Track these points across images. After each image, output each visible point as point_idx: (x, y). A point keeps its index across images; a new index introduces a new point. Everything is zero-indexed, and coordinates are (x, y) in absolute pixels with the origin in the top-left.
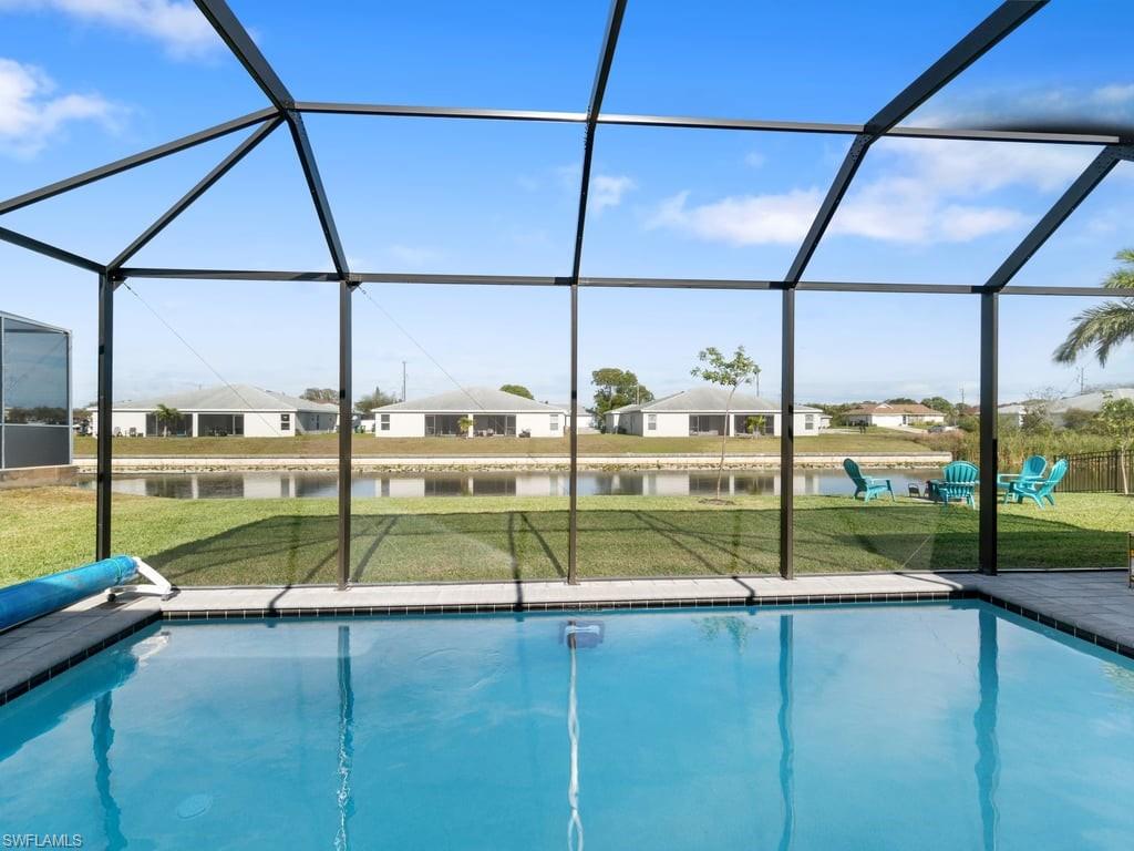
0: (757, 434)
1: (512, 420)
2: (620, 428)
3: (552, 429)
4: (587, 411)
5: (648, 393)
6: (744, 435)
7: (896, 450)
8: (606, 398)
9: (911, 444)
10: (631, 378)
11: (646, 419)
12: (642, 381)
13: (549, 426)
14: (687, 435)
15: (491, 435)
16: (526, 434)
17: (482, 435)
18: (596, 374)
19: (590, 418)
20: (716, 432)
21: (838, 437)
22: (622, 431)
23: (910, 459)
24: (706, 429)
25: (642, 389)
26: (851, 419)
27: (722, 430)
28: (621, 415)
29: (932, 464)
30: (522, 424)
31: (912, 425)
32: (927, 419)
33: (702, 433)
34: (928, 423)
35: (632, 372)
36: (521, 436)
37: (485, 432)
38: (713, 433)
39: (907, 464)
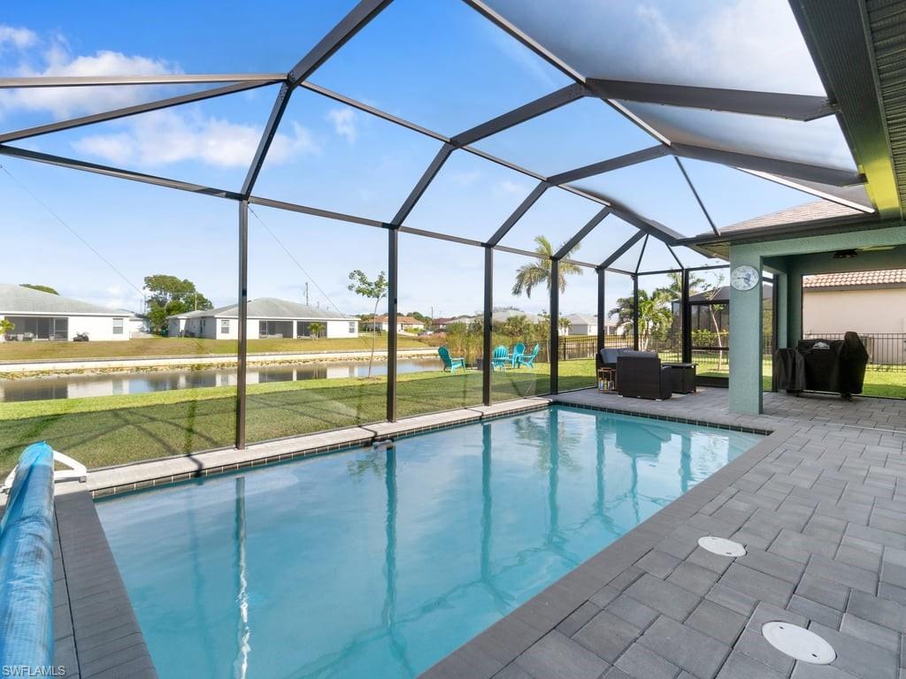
0: (313, 336)
1: (62, 324)
2: (187, 331)
3: (115, 332)
4: (139, 316)
5: (206, 301)
6: (303, 337)
7: (410, 347)
8: (161, 304)
9: (418, 343)
10: (188, 286)
11: (219, 324)
12: (199, 289)
13: (112, 331)
14: (257, 338)
15: (30, 339)
16: (82, 339)
17: (15, 339)
18: (148, 280)
19: (141, 323)
20: (281, 335)
21: (365, 339)
22: (189, 334)
23: (419, 352)
24: (272, 333)
25: (200, 298)
26: (369, 326)
27: (288, 334)
28: (188, 320)
29: (431, 355)
30: (75, 328)
31: (406, 330)
32: (415, 326)
33: (269, 336)
34: (415, 330)
35: (190, 281)
36: (75, 340)
37: (20, 337)
38: (278, 336)
39: (418, 355)
